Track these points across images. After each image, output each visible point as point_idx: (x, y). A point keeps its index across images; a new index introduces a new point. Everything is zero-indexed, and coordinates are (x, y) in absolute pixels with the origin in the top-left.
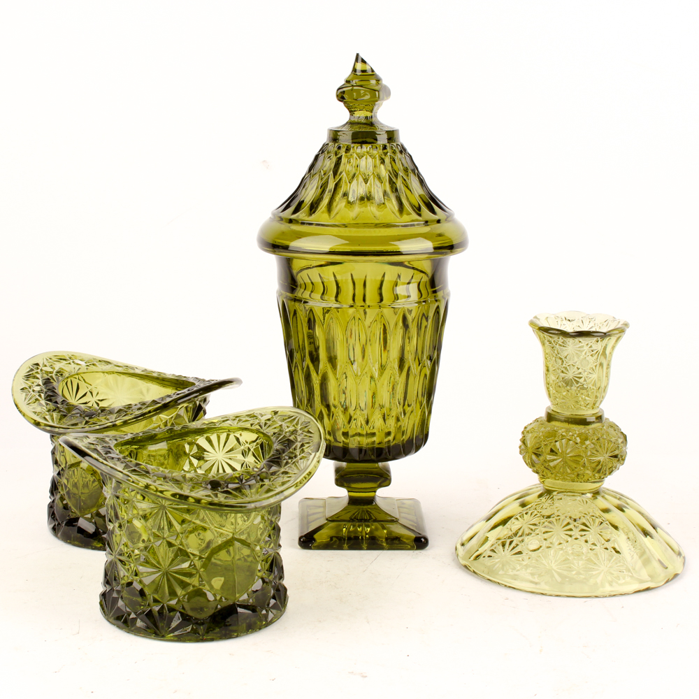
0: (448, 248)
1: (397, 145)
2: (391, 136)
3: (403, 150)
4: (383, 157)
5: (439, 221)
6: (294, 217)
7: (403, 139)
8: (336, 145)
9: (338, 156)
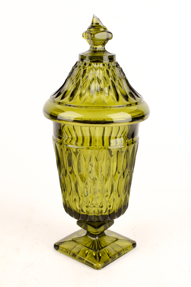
0: (141, 117)
1: (115, 63)
2: (111, 58)
3: (117, 65)
4: (108, 69)
5: (136, 104)
6: (61, 101)
7: (117, 59)
8: (83, 63)
9: (84, 69)
